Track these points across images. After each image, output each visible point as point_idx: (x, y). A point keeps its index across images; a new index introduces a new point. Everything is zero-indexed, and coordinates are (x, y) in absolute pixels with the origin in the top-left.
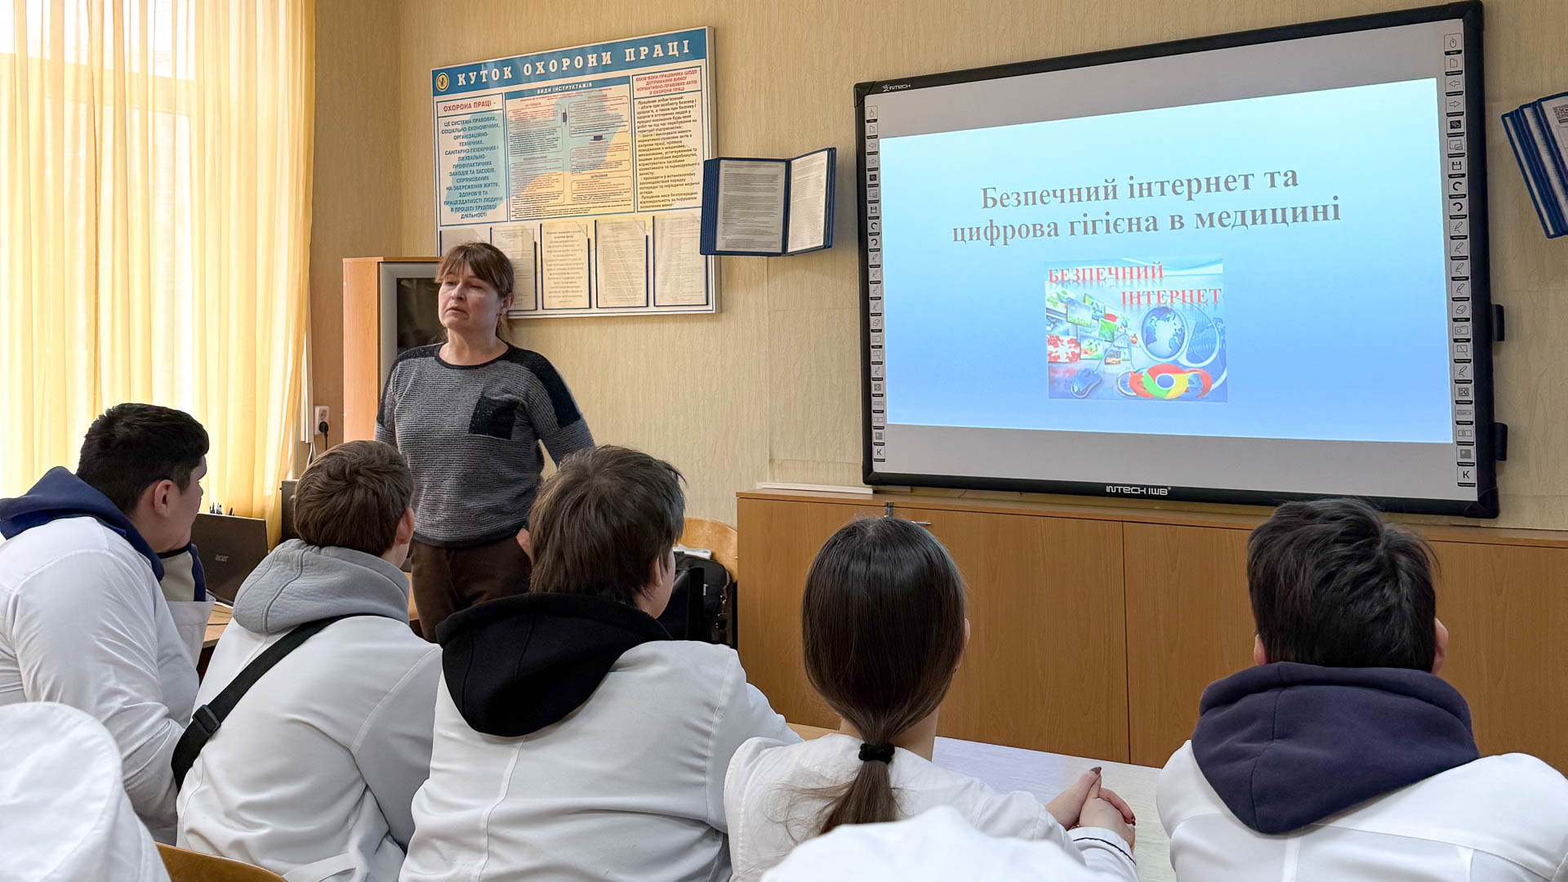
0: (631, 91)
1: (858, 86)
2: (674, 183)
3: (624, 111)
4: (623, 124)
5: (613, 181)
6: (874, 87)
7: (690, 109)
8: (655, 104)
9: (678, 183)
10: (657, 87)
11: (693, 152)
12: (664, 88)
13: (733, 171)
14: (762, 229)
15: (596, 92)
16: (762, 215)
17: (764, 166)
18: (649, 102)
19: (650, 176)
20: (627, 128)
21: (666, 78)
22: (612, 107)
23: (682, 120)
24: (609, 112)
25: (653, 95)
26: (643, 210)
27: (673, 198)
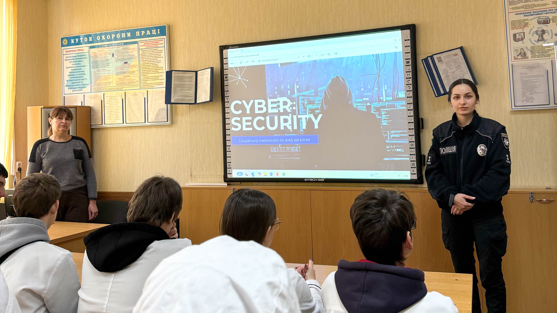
0: (138, 46)
1: (220, 47)
2: (155, 79)
3: (136, 53)
4: (135, 58)
5: (132, 78)
6: (226, 47)
7: (161, 53)
8: (147, 51)
9: (156, 79)
10: (148, 45)
11: (162, 68)
12: (151, 46)
13: (176, 75)
14: (187, 95)
15: (125, 47)
16: (187, 90)
17: (188, 73)
18: (145, 50)
19: (146, 76)
20: (137, 59)
21: (151, 42)
22: (131, 52)
23: (158, 57)
24: (130, 54)
25: (147, 48)
26: (143, 88)
27: (155, 84)
